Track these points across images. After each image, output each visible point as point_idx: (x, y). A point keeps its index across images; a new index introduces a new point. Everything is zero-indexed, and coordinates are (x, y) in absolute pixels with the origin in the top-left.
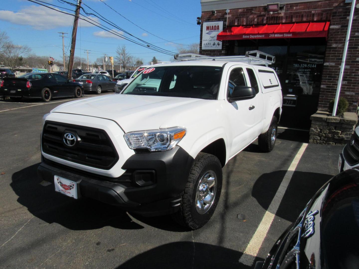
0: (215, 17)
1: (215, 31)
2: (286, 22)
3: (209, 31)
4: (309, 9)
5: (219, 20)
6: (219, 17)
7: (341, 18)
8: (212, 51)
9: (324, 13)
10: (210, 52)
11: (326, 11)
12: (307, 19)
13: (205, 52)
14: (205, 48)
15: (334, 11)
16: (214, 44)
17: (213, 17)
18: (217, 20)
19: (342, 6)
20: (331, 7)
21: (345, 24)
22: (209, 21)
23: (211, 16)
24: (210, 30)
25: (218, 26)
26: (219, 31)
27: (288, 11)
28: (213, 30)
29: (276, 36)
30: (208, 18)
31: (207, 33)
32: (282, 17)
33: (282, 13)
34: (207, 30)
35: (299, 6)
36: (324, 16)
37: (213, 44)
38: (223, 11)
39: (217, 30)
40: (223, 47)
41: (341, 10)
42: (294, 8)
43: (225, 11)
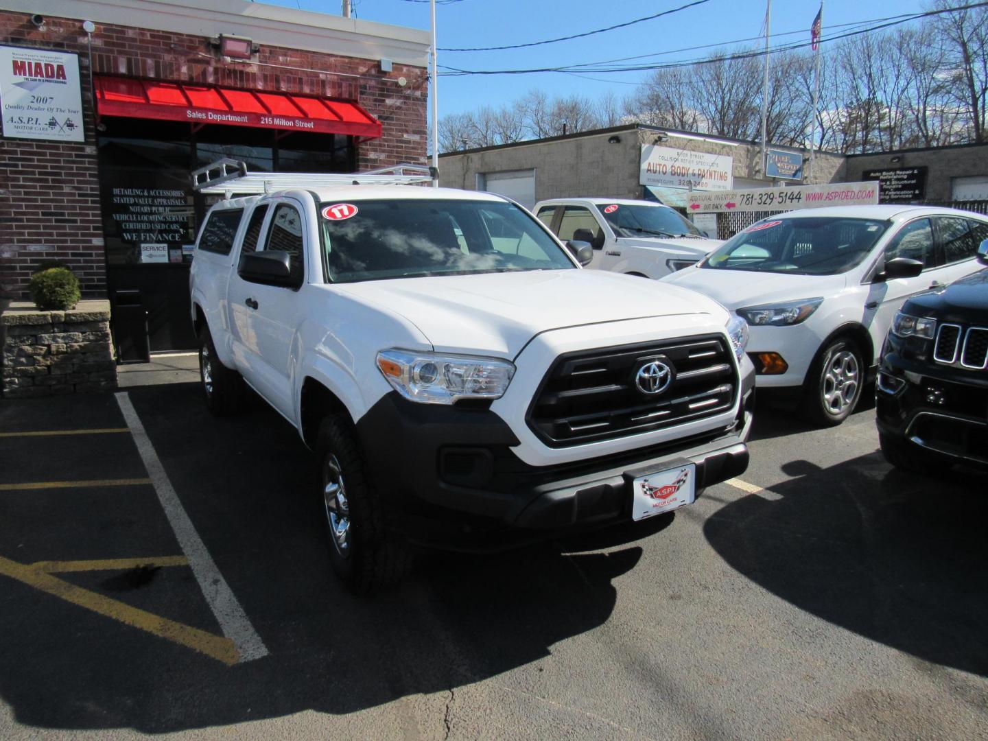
0: (43, 34)
1: (50, 81)
2: (266, 89)
3: (27, 79)
4: (312, 68)
5: (59, 47)
6: (58, 40)
7: (375, 100)
8: (47, 144)
9: (344, 84)
10: (38, 147)
11: (347, 79)
12: (312, 90)
13: (19, 145)
14: (17, 132)
15: (362, 82)
16: (53, 124)
17: (33, 36)
18: (51, 47)
19: (373, 76)
20: (355, 74)
21: (384, 113)
22: (18, 45)
23: (25, 30)
24: (30, 74)
25: (60, 68)
26: (65, 83)
27: (266, 62)
28: (42, 76)
29: (278, 122)
30: (12, 33)
31: (19, 85)
32: (254, 74)
33: (254, 65)
34: (15, 74)
35: (291, 57)
36: (344, 89)
37: (48, 121)
38: (71, 22)
39: (58, 77)
40: (86, 136)
41: (373, 83)
42: (281, 58)
43: (77, 24)
